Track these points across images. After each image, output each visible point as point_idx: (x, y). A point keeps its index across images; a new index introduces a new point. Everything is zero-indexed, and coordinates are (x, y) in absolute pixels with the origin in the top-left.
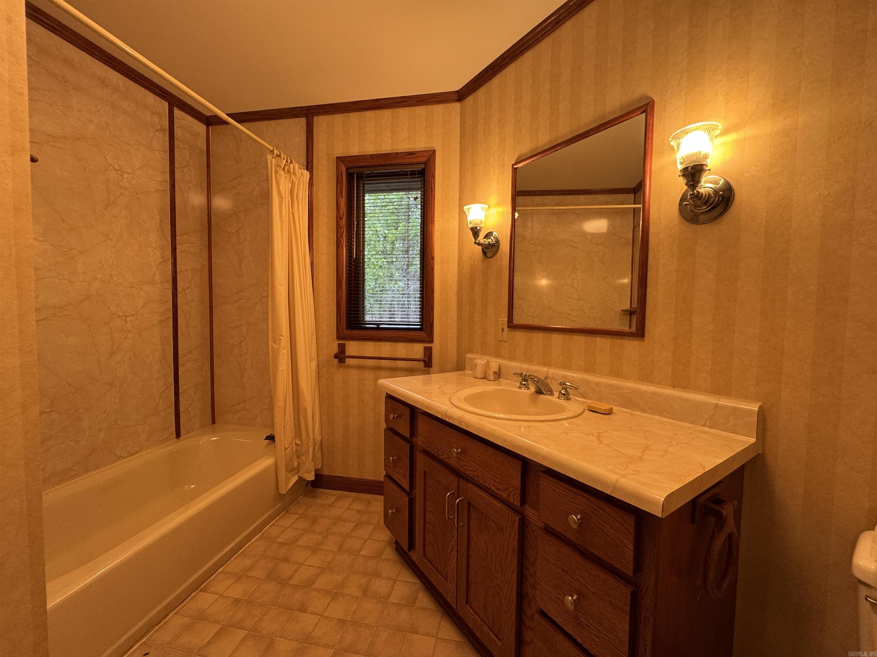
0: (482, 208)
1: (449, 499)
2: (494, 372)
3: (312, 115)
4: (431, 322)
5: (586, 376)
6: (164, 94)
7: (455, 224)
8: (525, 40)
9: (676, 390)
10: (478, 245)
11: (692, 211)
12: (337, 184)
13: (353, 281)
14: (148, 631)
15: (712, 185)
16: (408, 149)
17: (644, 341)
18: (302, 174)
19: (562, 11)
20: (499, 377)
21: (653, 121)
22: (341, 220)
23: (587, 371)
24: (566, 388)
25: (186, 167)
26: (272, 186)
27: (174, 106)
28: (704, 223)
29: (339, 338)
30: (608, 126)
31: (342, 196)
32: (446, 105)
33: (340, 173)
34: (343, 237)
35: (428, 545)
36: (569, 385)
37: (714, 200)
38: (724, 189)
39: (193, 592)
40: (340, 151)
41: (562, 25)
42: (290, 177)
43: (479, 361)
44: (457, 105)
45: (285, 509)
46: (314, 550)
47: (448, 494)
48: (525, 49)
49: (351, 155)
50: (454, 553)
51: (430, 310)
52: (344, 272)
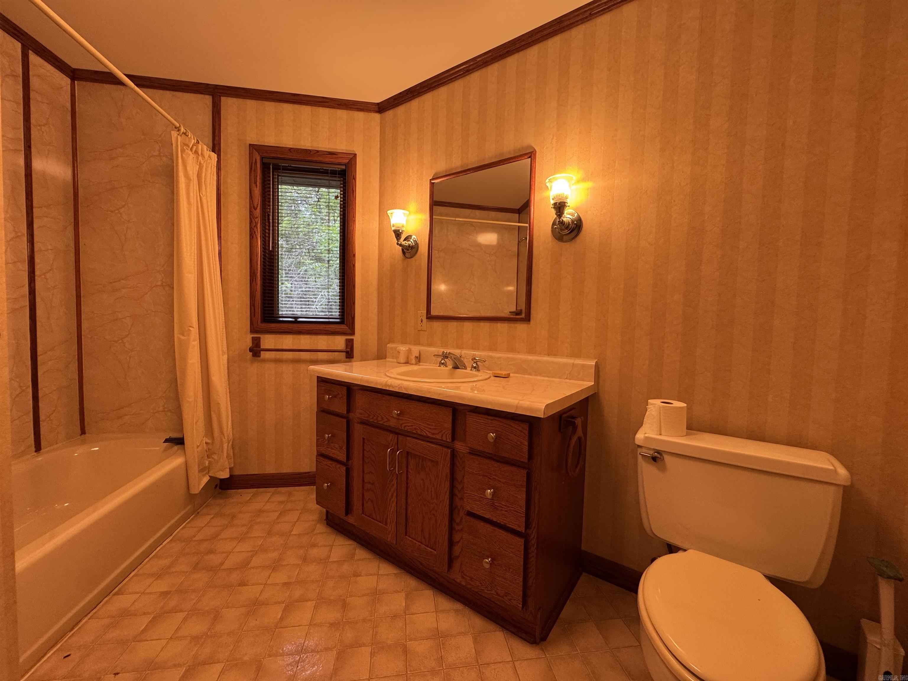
0: (404, 213)
1: (390, 454)
2: (415, 357)
3: (220, 95)
4: (353, 316)
5: (490, 354)
6: (16, 32)
7: (375, 225)
8: (440, 78)
9: (550, 357)
10: (400, 246)
11: (559, 233)
12: (250, 172)
13: (267, 273)
14: (62, 638)
15: (571, 217)
16: (329, 148)
17: (530, 324)
18: (209, 156)
19: (472, 63)
20: (419, 362)
21: (535, 165)
22: (256, 209)
23: (491, 349)
24: (477, 362)
25: (45, 125)
26: (177, 165)
27: (29, 49)
28: (566, 242)
29: (252, 331)
30: (506, 163)
31: (256, 186)
32: (366, 113)
33: (254, 162)
34: (257, 228)
35: (367, 502)
36: (478, 360)
37: (572, 227)
38: (577, 220)
39: (106, 597)
40: (253, 138)
41: (471, 73)
42: (197, 158)
43: (402, 348)
44: (377, 116)
45: (195, 512)
46: (241, 539)
47: (389, 450)
48: (441, 84)
49: (266, 144)
50: (394, 499)
51: (352, 303)
52: (259, 264)
